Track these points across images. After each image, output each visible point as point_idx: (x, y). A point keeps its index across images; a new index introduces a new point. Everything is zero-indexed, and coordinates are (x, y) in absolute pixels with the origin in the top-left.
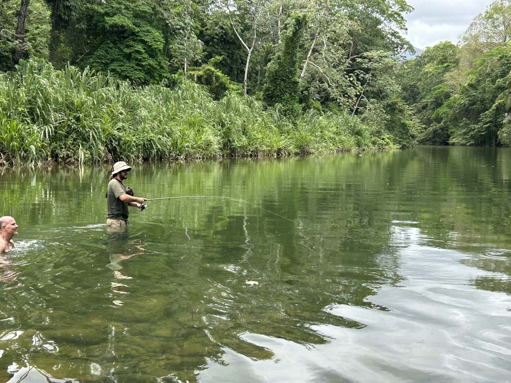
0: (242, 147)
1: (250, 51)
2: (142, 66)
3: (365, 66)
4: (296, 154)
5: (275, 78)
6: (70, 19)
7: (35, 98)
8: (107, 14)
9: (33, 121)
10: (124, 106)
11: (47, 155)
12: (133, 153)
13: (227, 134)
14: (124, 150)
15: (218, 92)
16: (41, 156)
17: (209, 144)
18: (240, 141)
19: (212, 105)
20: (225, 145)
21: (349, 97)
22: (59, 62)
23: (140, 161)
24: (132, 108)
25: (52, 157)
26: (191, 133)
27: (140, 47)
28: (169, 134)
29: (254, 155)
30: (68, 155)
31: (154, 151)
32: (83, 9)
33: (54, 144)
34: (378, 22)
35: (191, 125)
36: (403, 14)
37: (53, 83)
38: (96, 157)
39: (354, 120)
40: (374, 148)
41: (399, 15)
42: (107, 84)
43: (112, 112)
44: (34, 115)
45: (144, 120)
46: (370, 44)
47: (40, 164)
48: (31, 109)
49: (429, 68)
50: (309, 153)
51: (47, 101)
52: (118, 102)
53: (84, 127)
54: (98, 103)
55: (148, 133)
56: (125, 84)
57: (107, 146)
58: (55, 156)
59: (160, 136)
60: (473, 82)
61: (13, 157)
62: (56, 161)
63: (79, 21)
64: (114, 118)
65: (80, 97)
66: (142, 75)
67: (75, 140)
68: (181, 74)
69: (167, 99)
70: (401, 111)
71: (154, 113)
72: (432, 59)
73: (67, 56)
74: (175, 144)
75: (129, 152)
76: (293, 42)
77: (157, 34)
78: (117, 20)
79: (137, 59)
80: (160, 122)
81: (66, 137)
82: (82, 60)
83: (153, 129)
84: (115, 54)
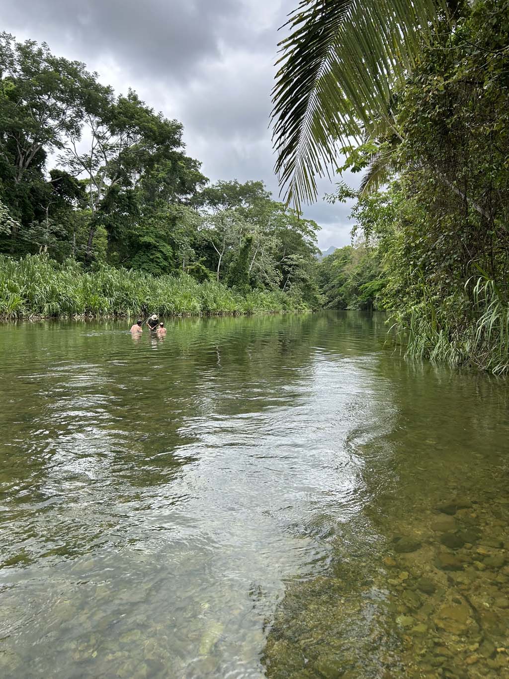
0: (214, 309)
1: (221, 256)
2: (160, 266)
3: (288, 263)
4: (245, 314)
5: (235, 270)
6: (120, 238)
7: (106, 284)
8: (140, 236)
9: (105, 296)
10: (149, 288)
11: (112, 312)
13: (205, 303)
15: (201, 278)
16: (110, 313)
17: (195, 308)
18: (212, 306)
19: (197, 286)
20: (204, 308)
21: (276, 282)
22: (117, 263)
24: (154, 289)
26: (185, 302)
27: (159, 255)
28: (173, 302)
29: (221, 314)
30: (122, 312)
31: (165, 311)
33: (115, 307)
34: (300, 236)
35: (186, 297)
36: (315, 232)
37: (114, 277)
38: (136, 314)
39: (282, 294)
40: (295, 311)
41: (313, 232)
43: (144, 290)
44: (105, 293)
45: (160, 295)
46: (294, 250)
47: (109, 317)
49: (335, 263)
50: (252, 314)
51: (111, 285)
52: (147, 285)
53: (130, 298)
54: (137, 286)
55: (162, 302)
56: (150, 276)
58: (116, 313)
59: (169, 303)
61: (96, 313)
63: (124, 239)
64: (145, 294)
65: (127, 283)
66: (159, 271)
67: (125, 305)
68: (181, 269)
69: (172, 284)
70: (314, 289)
71: (165, 291)
73: (117, 258)
74: (176, 308)
76: (245, 251)
77: (169, 247)
78: (146, 239)
79: (157, 262)
80: (169, 296)
81: (121, 303)
82: (125, 261)
83: (165, 299)
84: (144, 259)
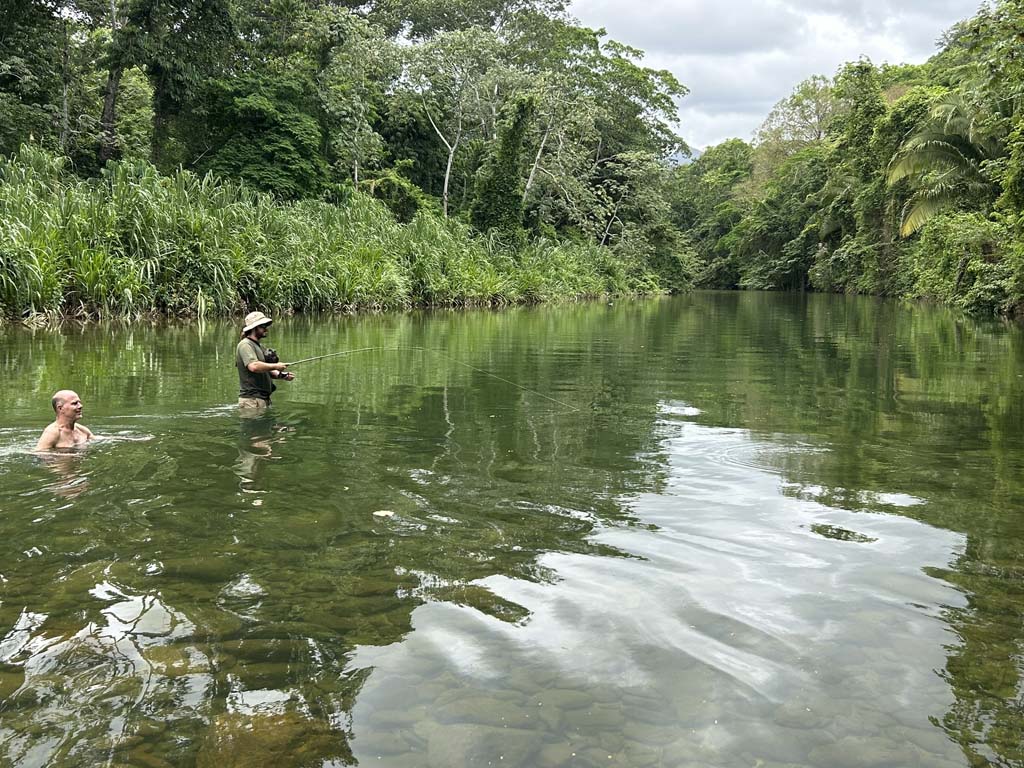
0: (440, 292)
1: (452, 150)
2: (291, 171)
3: (618, 173)
4: (520, 302)
5: (488, 189)
6: (183, 101)
7: (130, 217)
8: (238, 93)
9: (129, 253)
10: (264, 230)
11: (150, 304)
12: (278, 300)
13: (418, 273)
14: (266, 296)
15: (404, 210)
16: (141, 304)
17: (392, 287)
18: (437, 283)
19: (396, 229)
20: (416, 289)
21: (596, 220)
22: (165, 163)
23: (290, 311)
24: (276, 233)
25: (157, 306)
26: (366, 271)
27: (286, 143)
28: (331, 272)
29: (459, 303)
30: (180, 303)
31: (310, 298)
32: (203, 86)
33: (160, 287)
34: (639, 110)
35: (366, 258)
36: (673, 98)
37: (157, 196)
38: (224, 306)
39: (604, 252)
40: (633, 294)
41: (668, 100)
42: (239, 197)
43: (246, 238)
44: (129, 243)
45: (295, 251)
46: (626, 142)
47: (139, 317)
48: (125, 234)
49: (710, 177)
50: (539, 301)
51: (149, 222)
52: (256, 224)
53: (204, 261)
54: (226, 227)
55: (301, 270)
56: (266, 199)
57: (239, 290)
58: (161, 305)
59: (320, 276)
60: (774, 197)
61: (99, 306)
62: (163, 311)
63: (197, 102)
64: (250, 249)
65: (197, 216)
66: (291, 184)
67: (191, 280)
68: (349, 184)
69: (329, 221)
70: (671, 240)
71: (310, 241)
72: (715, 164)
73: (178, 155)
74: (341, 288)
75: (273, 298)
76: (513, 138)
77: (310, 123)
78: (254, 101)
79: (283, 161)
80: (319, 254)
81: (178, 276)
82: (200, 162)
83: (308, 264)
84: (249, 151)
